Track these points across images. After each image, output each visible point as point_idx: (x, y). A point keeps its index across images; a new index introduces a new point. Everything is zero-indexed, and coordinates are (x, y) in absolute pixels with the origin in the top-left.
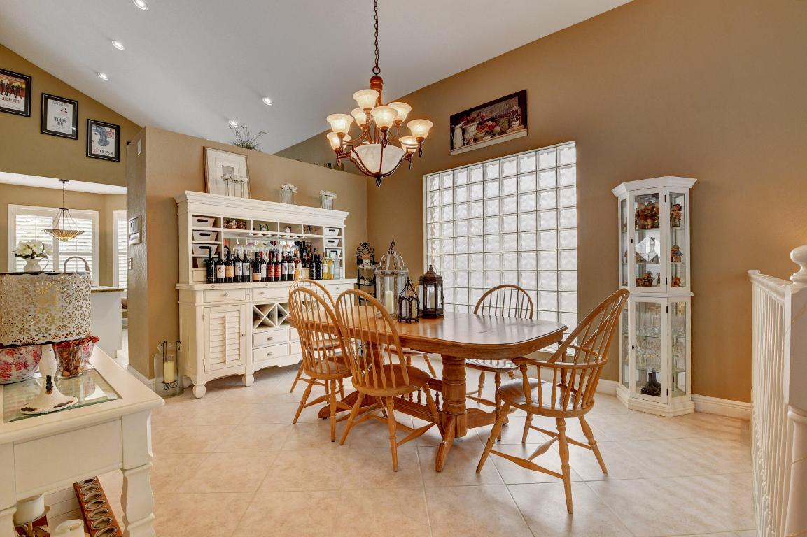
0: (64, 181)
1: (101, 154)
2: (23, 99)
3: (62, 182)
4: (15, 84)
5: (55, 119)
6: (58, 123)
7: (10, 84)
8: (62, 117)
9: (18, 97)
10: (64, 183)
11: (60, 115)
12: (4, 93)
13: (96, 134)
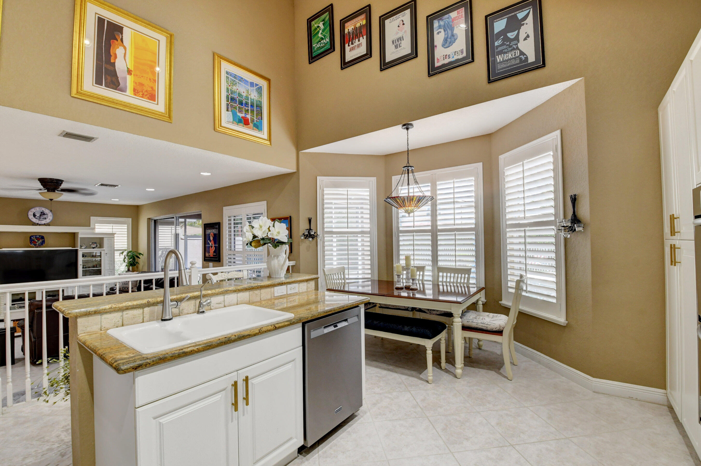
0: (407, 126)
1: (447, 61)
2: (365, 37)
3: (405, 130)
4: (358, 25)
5: (393, 42)
6: (396, 47)
7: (355, 28)
8: (399, 35)
9: (361, 38)
10: (407, 129)
11: (397, 33)
12: (350, 43)
13: (438, 33)
